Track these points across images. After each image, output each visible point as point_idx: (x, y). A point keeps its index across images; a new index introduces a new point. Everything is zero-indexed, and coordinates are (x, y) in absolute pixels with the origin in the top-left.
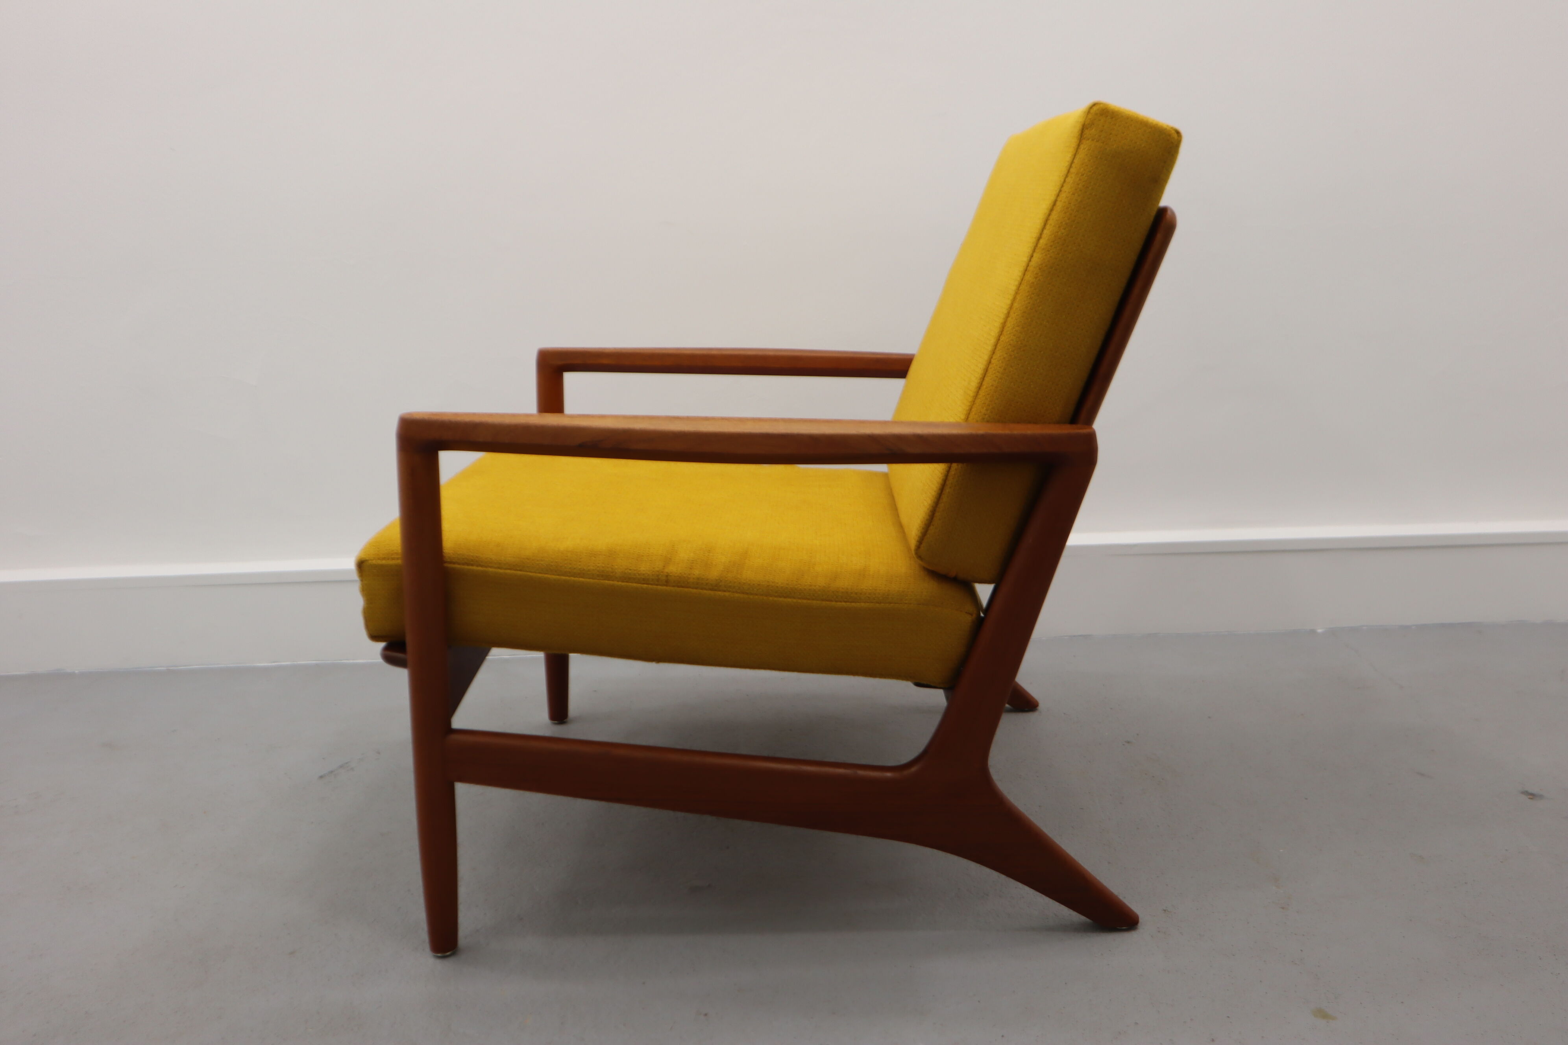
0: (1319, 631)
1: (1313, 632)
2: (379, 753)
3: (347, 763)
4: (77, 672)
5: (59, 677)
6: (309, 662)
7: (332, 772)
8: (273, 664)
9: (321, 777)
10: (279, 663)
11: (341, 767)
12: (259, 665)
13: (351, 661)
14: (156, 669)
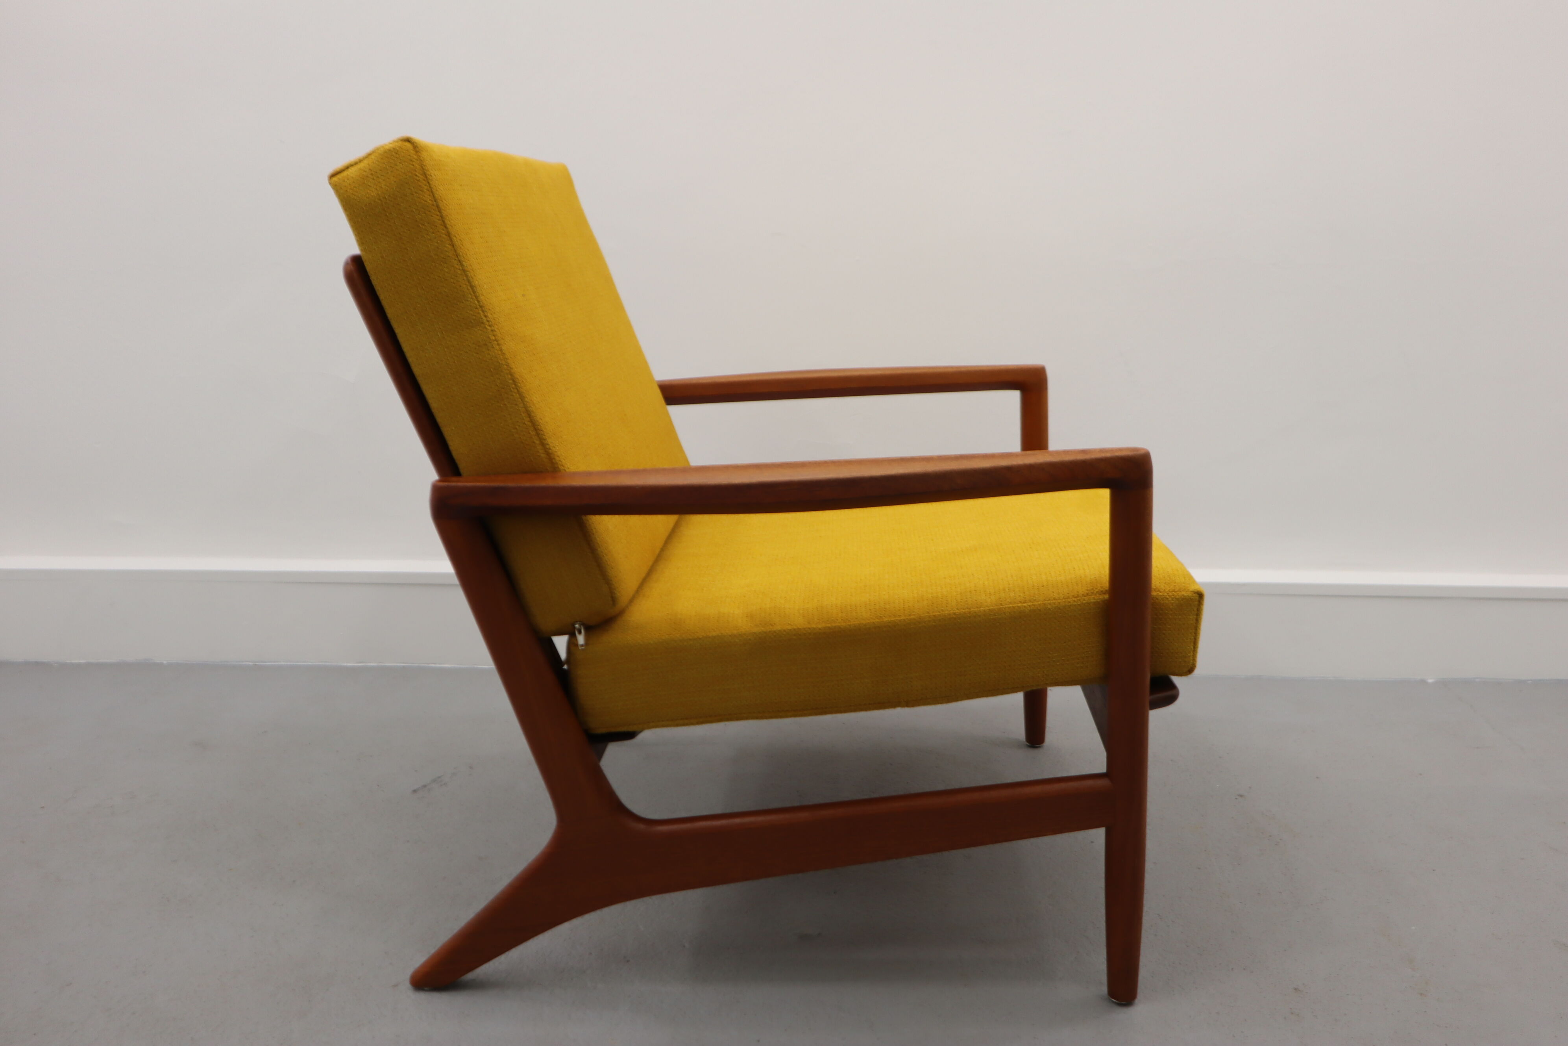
0: (1430, 681)
1: (1423, 682)
2: (471, 768)
3: (439, 777)
4: (165, 662)
5: (147, 667)
6: (398, 664)
7: (424, 786)
8: (360, 664)
9: (415, 791)
10: (366, 664)
11: (434, 781)
12: (345, 664)
13: (438, 665)
14: (243, 663)
